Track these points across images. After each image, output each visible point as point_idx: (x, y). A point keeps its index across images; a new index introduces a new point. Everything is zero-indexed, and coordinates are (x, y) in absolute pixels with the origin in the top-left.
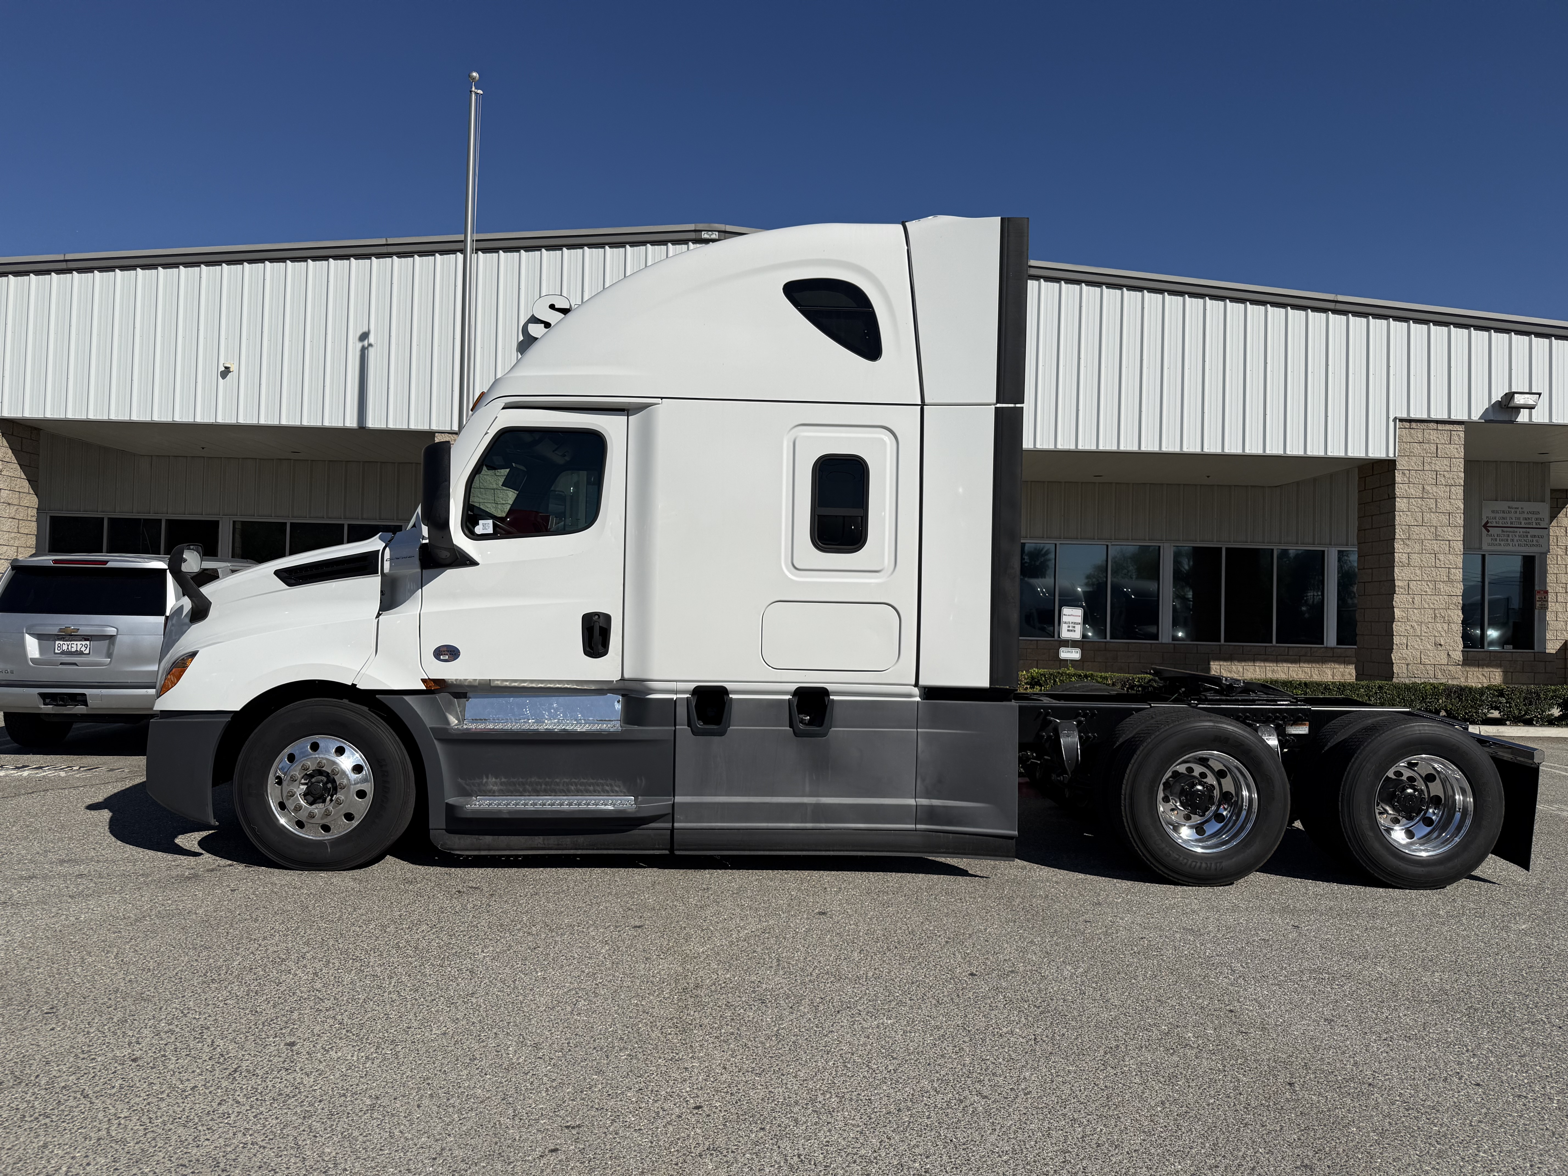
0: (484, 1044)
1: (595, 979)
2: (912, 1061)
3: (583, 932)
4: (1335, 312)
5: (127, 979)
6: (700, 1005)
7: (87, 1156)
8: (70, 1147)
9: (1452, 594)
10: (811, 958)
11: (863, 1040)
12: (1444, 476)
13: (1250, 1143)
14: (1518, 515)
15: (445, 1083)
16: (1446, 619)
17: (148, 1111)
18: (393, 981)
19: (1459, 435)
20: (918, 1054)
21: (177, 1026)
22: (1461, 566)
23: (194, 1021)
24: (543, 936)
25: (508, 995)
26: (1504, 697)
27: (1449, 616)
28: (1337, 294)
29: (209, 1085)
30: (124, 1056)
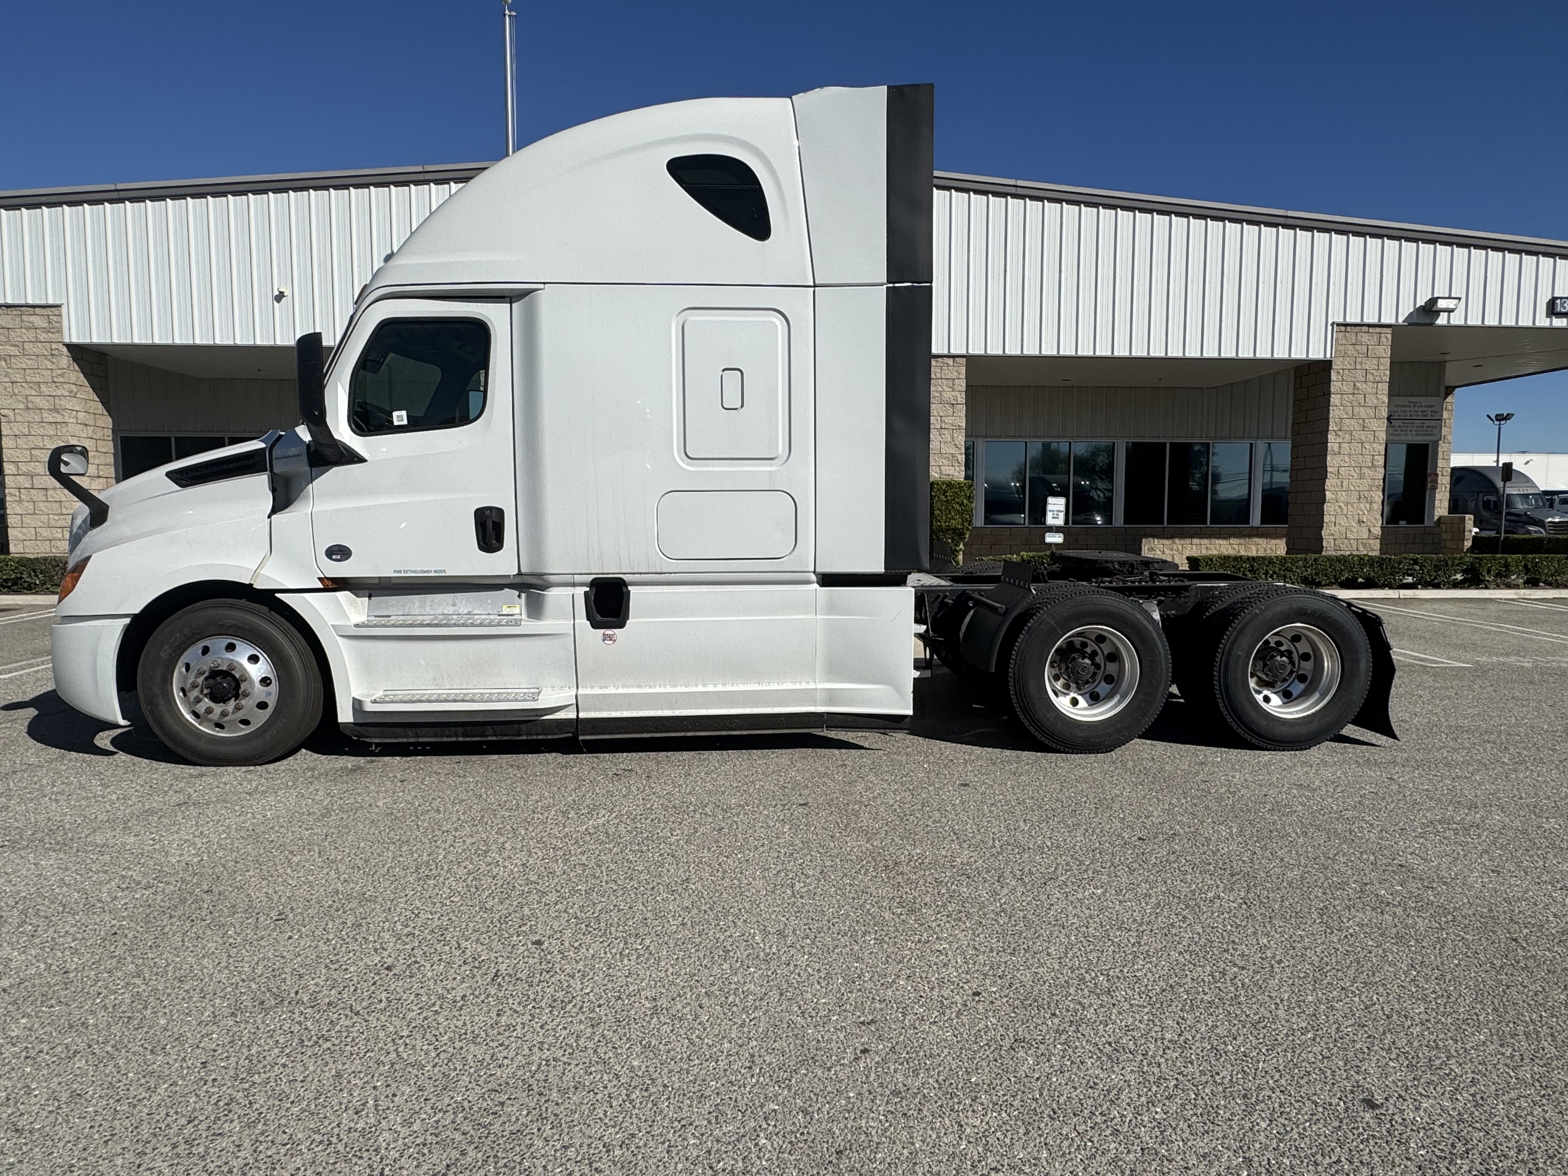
2: (1148, 933)
4: (1285, 226)
9: (1375, 477)
11: (1086, 912)
12: (1373, 374)
14: (1416, 409)
15: (713, 978)
16: (1369, 499)
19: (1387, 338)
21: (414, 927)
22: (1384, 454)
23: (429, 922)
24: (720, 817)
27: (1372, 497)
28: (1286, 209)
29: (478, 993)
30: (376, 965)
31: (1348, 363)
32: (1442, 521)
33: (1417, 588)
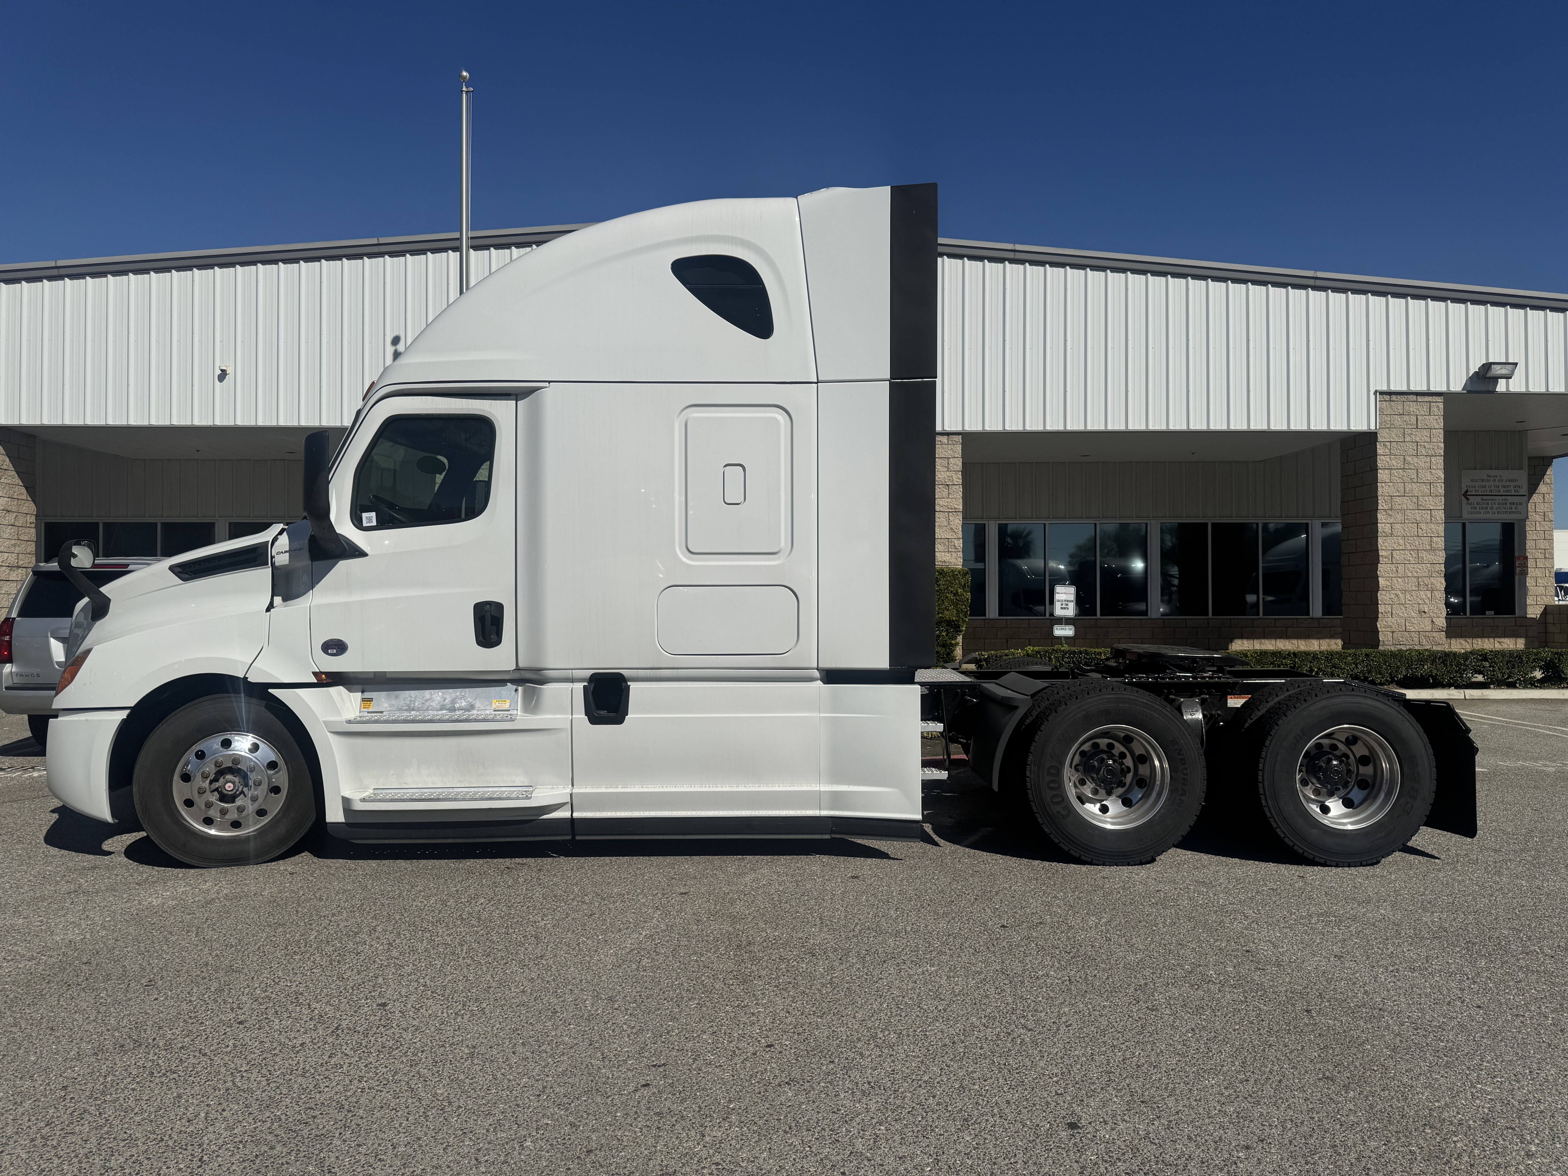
0: (562, 999)
1: (654, 940)
2: (959, 1002)
3: (633, 899)
4: (1315, 288)
5: (214, 954)
6: (754, 959)
7: (220, 1104)
8: (203, 1096)
9: (1435, 562)
10: (851, 916)
11: (911, 985)
12: (1425, 447)
13: (1275, 1060)
14: (1497, 483)
15: (533, 1032)
16: (1430, 586)
17: (265, 1065)
18: (465, 948)
19: (1438, 406)
20: (964, 995)
21: (272, 993)
22: (1443, 535)
23: (287, 988)
24: (597, 904)
25: (575, 956)
26: (1488, 661)
27: (1432, 584)
28: (1316, 270)
29: (316, 1041)
30: (230, 1020)
31: (1395, 435)
32: (1548, 611)
33: (1488, 688)
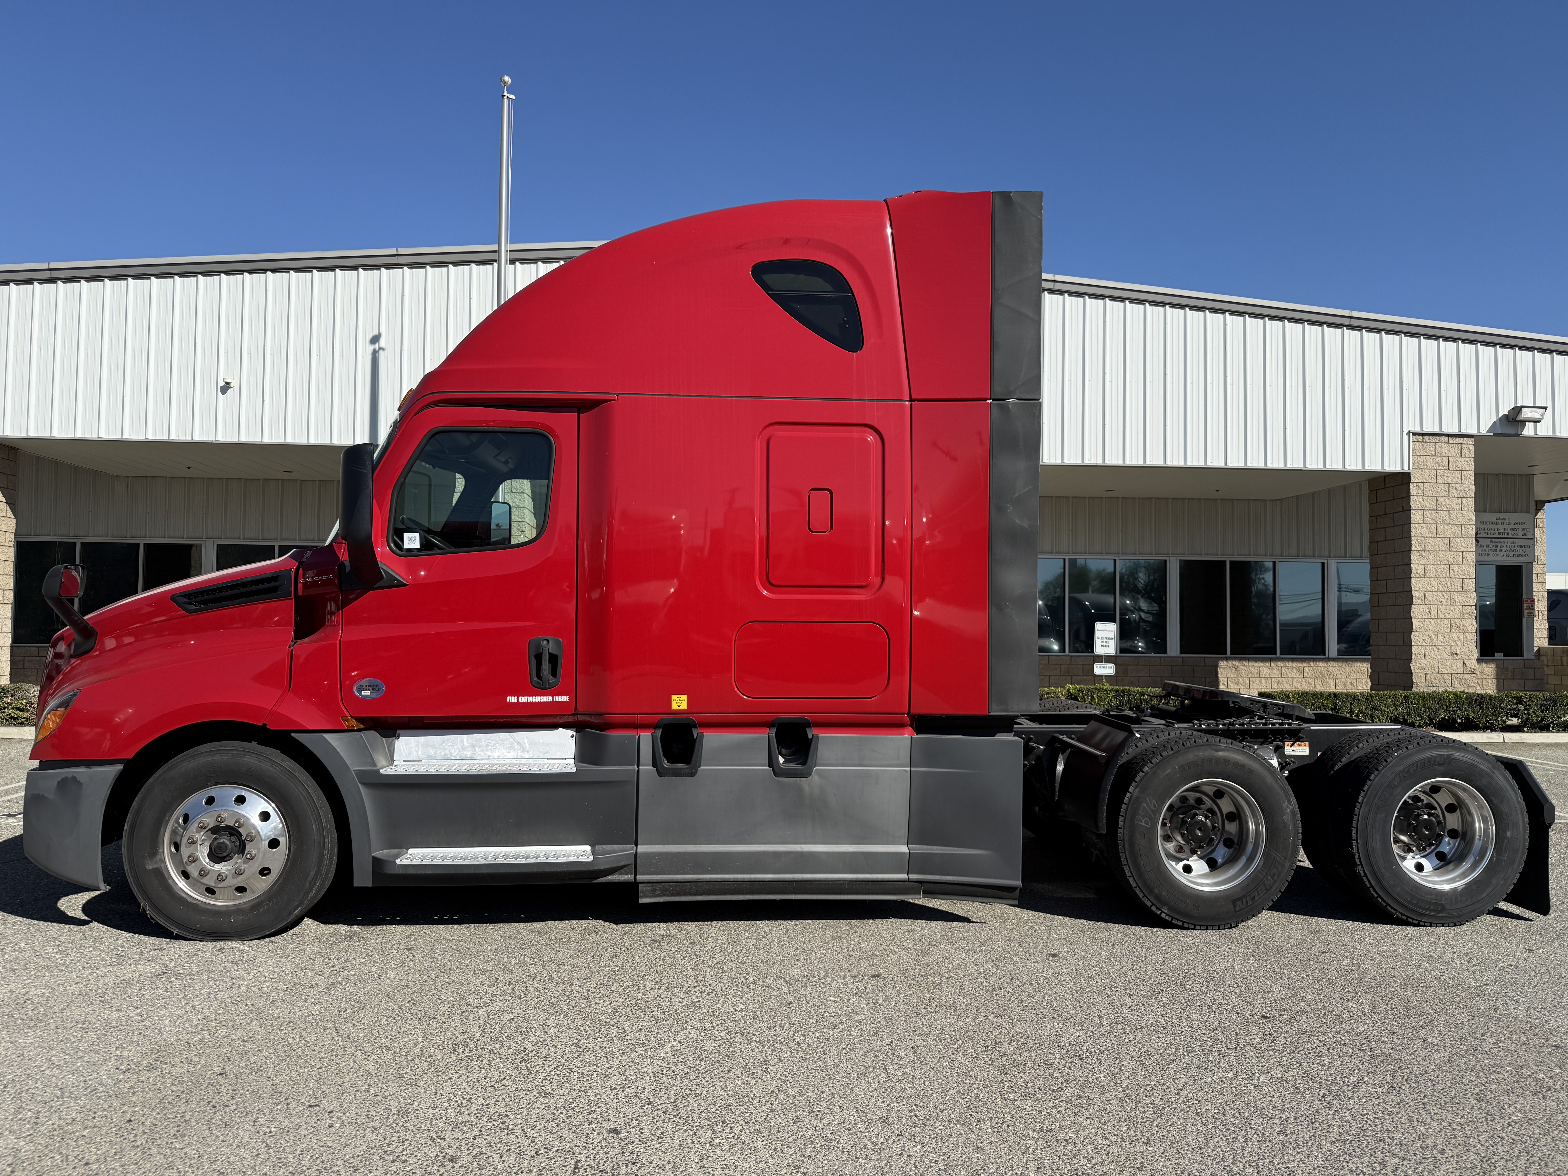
4: (1350, 327)
9: (1466, 604)
12: (1456, 488)
14: (1505, 526)
16: (1461, 628)
19: (1469, 449)
22: (1474, 577)
26: (1522, 704)
27: (1464, 625)
31: (1427, 476)
32: (1541, 653)
33: (1523, 731)
